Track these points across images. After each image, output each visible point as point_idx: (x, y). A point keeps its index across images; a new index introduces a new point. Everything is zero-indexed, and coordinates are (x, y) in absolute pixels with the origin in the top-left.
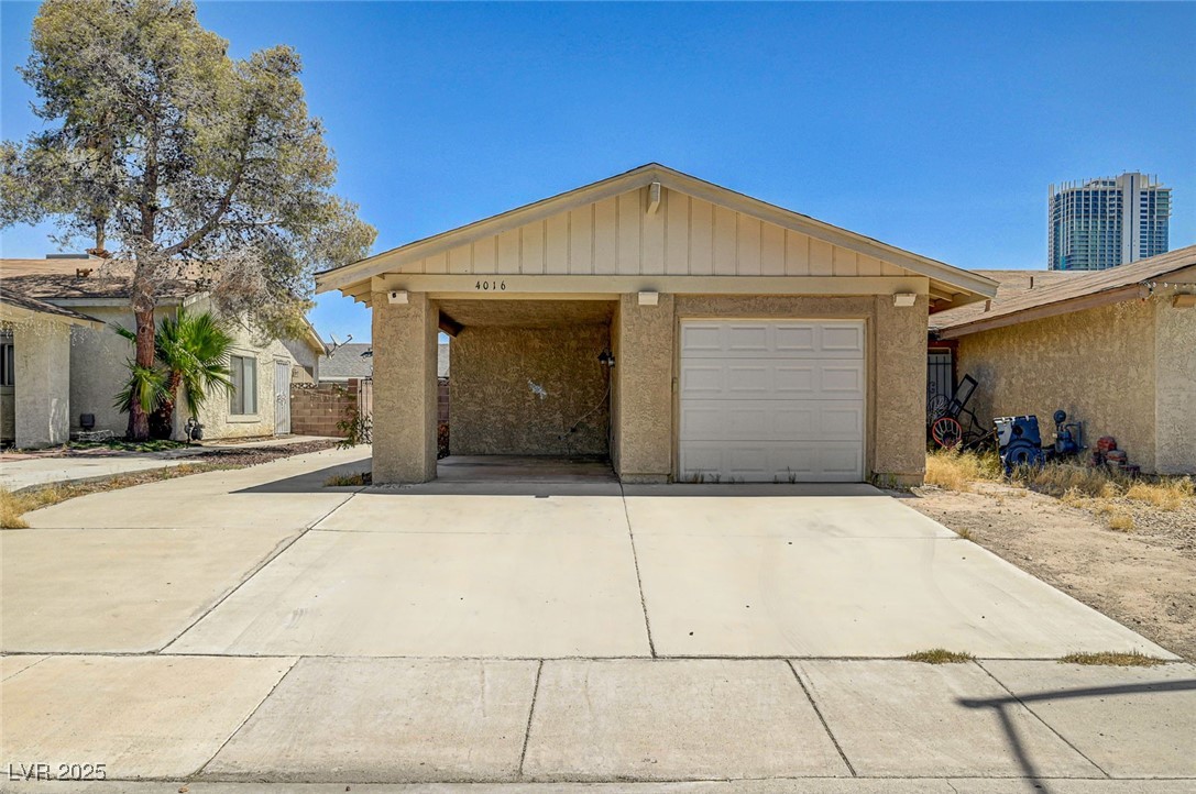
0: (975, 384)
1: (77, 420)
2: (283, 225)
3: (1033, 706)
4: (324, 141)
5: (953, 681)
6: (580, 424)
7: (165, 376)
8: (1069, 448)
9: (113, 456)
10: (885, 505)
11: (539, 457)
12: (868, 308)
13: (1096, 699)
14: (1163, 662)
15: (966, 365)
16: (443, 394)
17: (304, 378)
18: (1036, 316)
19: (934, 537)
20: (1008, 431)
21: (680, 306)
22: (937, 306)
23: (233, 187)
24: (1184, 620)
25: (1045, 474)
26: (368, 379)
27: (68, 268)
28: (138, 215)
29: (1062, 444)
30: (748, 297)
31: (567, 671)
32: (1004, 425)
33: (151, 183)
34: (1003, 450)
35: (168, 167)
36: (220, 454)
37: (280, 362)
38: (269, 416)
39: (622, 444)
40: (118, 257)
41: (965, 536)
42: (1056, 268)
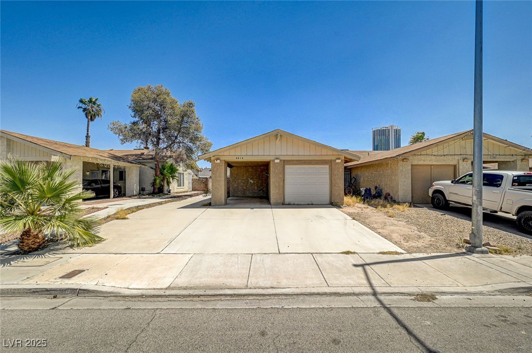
0: (356, 179)
1: (141, 189)
2: (190, 142)
3: (372, 266)
4: (201, 122)
5: (352, 259)
6: (261, 189)
7: (162, 178)
8: (378, 195)
9: (149, 198)
10: (334, 210)
11: (251, 197)
12: (330, 163)
13: (387, 264)
14: (403, 254)
15: (353, 175)
16: (228, 181)
17: (195, 177)
18: (370, 163)
19: (347, 220)
20: (364, 192)
21: (285, 162)
22: (346, 162)
23: (179, 133)
24: (407, 242)
25: (373, 202)
26: (211, 177)
27: (139, 152)
28: (156, 140)
29: (377, 194)
30: (301, 160)
31: (258, 257)
32: (363, 190)
33: (159, 132)
34: (362, 196)
35: (163, 129)
36: (175, 197)
37: (189, 174)
38: (187, 186)
39: (271, 196)
40: (151, 150)
41: (354, 219)
42: (374, 150)
